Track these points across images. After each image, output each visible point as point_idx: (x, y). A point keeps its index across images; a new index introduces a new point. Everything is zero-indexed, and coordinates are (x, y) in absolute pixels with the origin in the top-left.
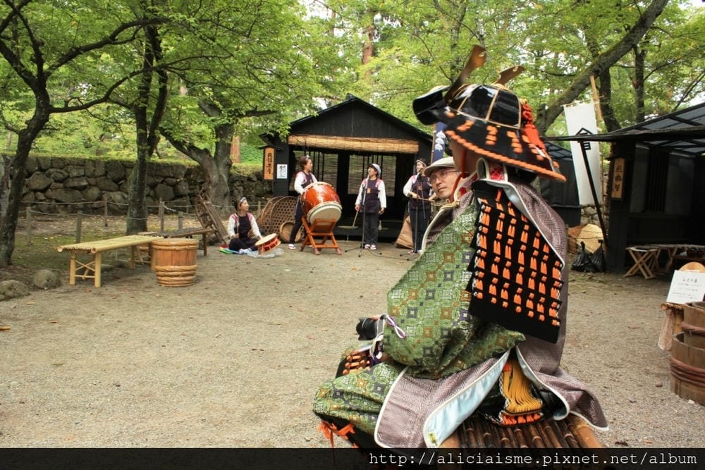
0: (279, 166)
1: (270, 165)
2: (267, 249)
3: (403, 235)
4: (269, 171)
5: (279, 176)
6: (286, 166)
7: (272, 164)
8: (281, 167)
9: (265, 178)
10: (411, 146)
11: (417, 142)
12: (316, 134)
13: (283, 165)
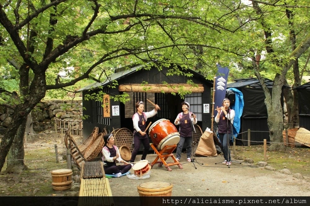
0: (113, 107)
1: (107, 106)
2: (144, 172)
3: (200, 148)
4: (107, 111)
5: (113, 115)
6: (118, 106)
7: (109, 106)
8: (115, 107)
9: (105, 116)
10: (199, 87)
11: (202, 85)
12: (137, 83)
13: (116, 106)
